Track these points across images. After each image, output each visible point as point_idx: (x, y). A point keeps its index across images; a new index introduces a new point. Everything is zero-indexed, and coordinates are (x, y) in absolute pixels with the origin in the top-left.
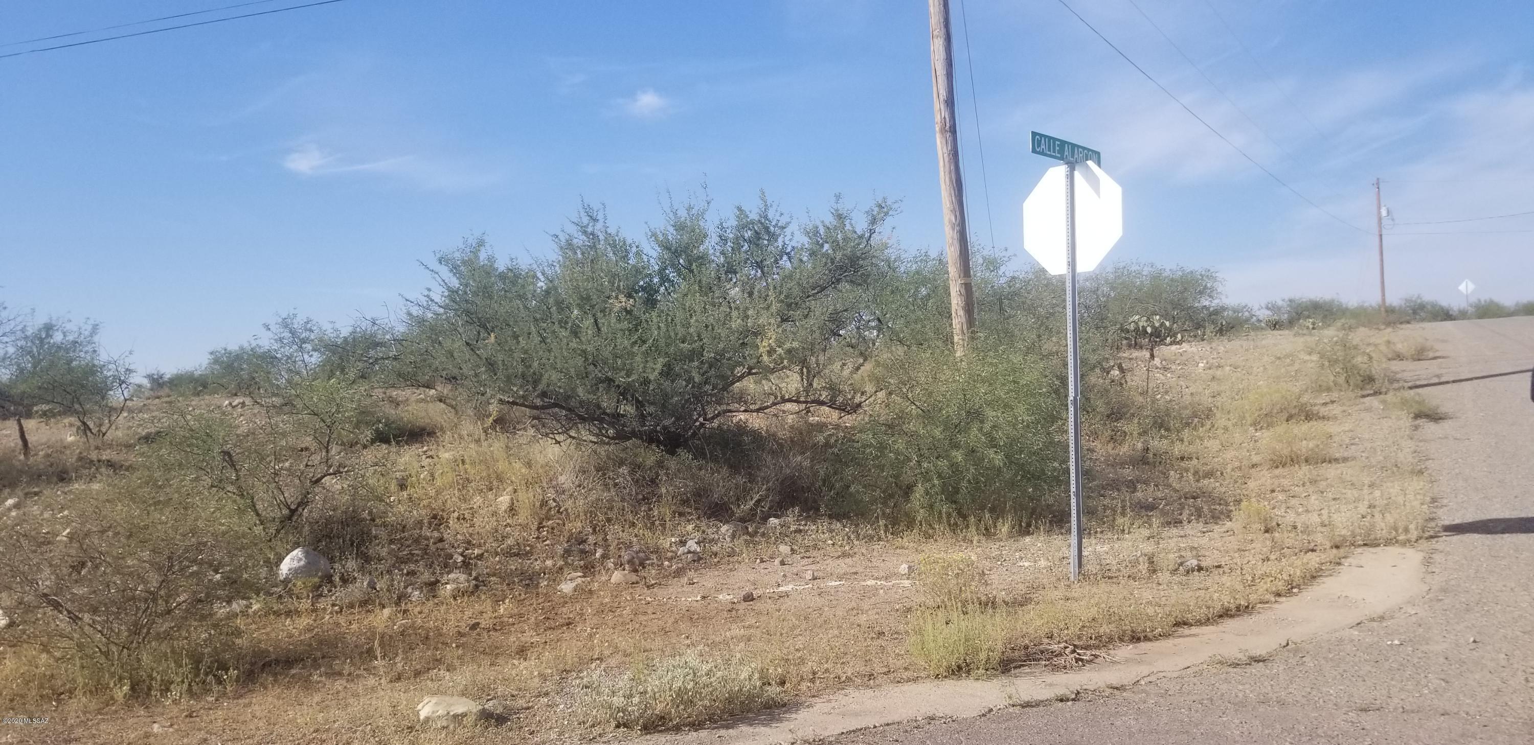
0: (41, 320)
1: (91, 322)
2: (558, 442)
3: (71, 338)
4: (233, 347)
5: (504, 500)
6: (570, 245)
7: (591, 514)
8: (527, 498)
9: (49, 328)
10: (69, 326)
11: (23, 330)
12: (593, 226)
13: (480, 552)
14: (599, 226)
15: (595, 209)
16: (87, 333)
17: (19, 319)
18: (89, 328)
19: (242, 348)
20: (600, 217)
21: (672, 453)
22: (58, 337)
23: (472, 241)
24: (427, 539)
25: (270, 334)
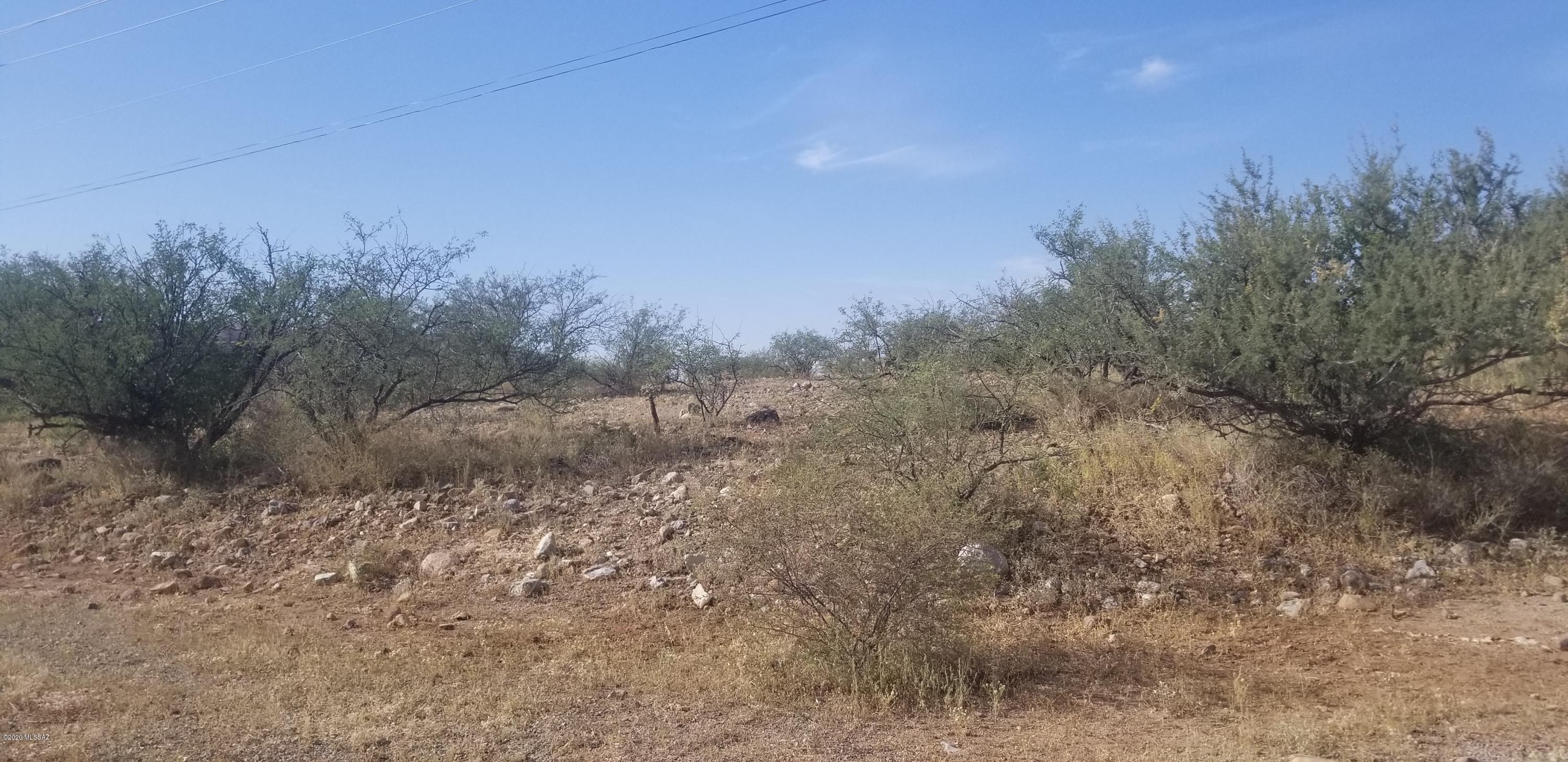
0: (638, 307)
1: (679, 308)
2: (1223, 435)
3: (662, 323)
4: (792, 332)
5: (1169, 499)
6: (1226, 208)
7: (1279, 521)
8: (1197, 496)
9: (644, 313)
10: (660, 312)
11: (625, 315)
12: (1254, 183)
13: (1162, 557)
14: (1262, 183)
15: (1257, 164)
16: (676, 318)
17: (619, 306)
18: (677, 313)
19: (799, 333)
20: (1264, 172)
21: (1360, 451)
22: (652, 322)
23: (1069, 213)
24: (1097, 538)
25: (844, 318)
